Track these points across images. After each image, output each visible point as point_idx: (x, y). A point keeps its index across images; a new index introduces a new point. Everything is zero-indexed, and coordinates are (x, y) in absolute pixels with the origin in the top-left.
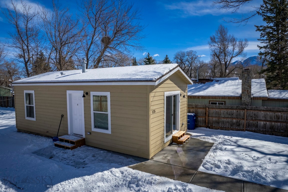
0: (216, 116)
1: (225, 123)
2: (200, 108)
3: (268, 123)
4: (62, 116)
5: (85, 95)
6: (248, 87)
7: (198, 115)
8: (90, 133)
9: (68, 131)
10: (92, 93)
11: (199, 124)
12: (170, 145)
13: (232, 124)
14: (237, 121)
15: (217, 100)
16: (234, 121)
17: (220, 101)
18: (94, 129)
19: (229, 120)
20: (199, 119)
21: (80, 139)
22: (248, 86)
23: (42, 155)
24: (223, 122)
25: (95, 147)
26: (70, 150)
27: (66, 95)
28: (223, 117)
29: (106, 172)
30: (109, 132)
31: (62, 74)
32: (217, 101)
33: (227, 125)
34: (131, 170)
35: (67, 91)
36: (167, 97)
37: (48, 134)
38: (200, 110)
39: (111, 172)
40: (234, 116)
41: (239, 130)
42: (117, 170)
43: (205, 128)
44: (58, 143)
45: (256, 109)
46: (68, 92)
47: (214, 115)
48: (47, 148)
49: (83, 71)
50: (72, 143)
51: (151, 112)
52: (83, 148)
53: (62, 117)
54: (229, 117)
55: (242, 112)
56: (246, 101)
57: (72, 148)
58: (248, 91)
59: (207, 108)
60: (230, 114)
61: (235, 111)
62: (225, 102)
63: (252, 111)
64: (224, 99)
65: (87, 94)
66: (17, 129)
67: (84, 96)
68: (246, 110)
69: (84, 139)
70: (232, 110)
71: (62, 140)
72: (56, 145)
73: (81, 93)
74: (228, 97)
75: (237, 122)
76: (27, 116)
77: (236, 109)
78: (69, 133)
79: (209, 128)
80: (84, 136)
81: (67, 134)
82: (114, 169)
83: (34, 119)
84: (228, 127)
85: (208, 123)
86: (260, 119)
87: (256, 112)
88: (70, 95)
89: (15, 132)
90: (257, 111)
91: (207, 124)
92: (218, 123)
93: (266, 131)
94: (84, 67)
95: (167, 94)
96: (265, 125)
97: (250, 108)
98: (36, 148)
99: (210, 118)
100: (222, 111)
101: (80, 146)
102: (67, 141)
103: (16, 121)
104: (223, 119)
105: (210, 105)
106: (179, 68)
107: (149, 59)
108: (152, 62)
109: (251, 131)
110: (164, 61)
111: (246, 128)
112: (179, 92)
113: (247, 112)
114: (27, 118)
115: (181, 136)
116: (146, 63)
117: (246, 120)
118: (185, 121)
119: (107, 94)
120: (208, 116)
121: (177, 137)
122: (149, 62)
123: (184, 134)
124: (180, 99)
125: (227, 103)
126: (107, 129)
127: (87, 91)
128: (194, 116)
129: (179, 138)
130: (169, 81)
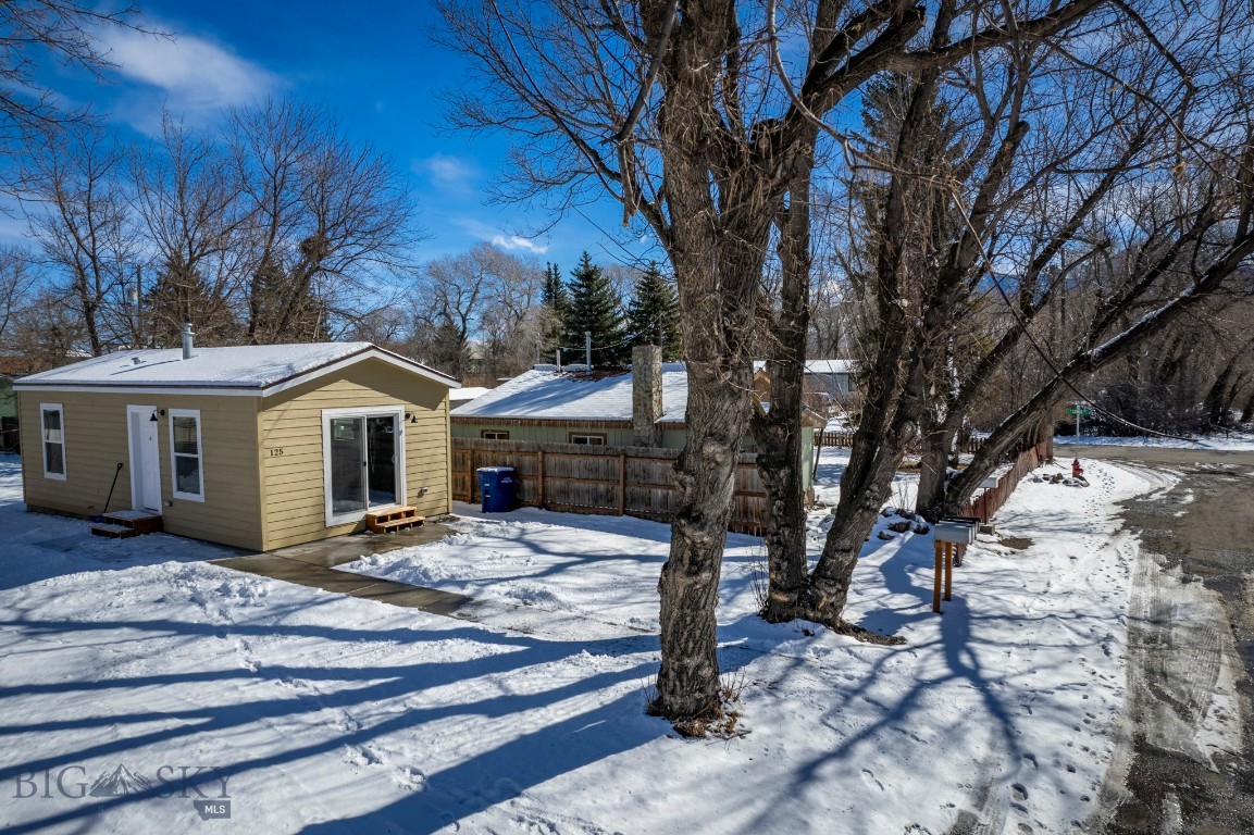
0: (563, 474)
1: (580, 493)
2: (527, 453)
3: (670, 492)
4: (120, 466)
5: (158, 415)
6: (647, 395)
7: (524, 472)
8: (171, 504)
9: (131, 502)
10: (173, 413)
11: (527, 498)
12: (351, 534)
13: (597, 497)
14: (607, 489)
15: (585, 431)
16: (602, 487)
17: (593, 434)
18: (178, 495)
19: (591, 485)
20: (527, 483)
21: (149, 516)
22: (646, 392)
23: (51, 547)
24: (578, 493)
25: (178, 535)
26: (118, 539)
27: (126, 415)
28: (578, 476)
29: (153, 566)
30: (200, 498)
31: (136, 360)
32: (587, 434)
33: (587, 502)
34: (206, 565)
35: (129, 406)
36: (335, 423)
37: (92, 513)
38: (527, 459)
39: (164, 566)
40: (602, 476)
41: (613, 514)
42: (179, 564)
43: (536, 509)
44: (99, 526)
45: (647, 455)
46: (131, 409)
47: (558, 474)
49: (186, 356)
50: (127, 524)
51: (264, 453)
52: (153, 536)
53: (119, 469)
54: (591, 476)
55: (618, 464)
56: (642, 433)
57: (124, 535)
58: (645, 405)
59: (540, 453)
60: (591, 470)
61: (601, 461)
62: (605, 436)
63: (637, 461)
64: (597, 426)
65: (163, 413)
66: (25, 507)
67: (153, 419)
68: (622, 457)
69: (161, 517)
70: (596, 459)
71: (110, 521)
72: (96, 532)
73: (147, 411)
74: (606, 421)
75: (608, 491)
76: (49, 470)
77: (604, 455)
78: (133, 506)
79: (548, 509)
80: (160, 513)
81: (130, 509)
82: (172, 562)
83: (62, 477)
84: (589, 506)
85: (544, 494)
86: (654, 482)
87: (645, 462)
88: (135, 415)
89: (22, 512)
90: (648, 461)
91: (541, 497)
92: (565, 492)
93: (667, 514)
94: (187, 345)
96: (666, 497)
97: (633, 454)
98: (48, 536)
99: (549, 482)
100: (576, 460)
101: (147, 533)
102: (119, 522)
103: (25, 491)
104: (577, 484)
105: (548, 445)
106: (373, 353)
107: (588, 276)
108: (599, 289)
109: (638, 516)
110: (644, 284)
111: (625, 506)
112: (396, 408)
113: (625, 462)
114: (49, 475)
115: (396, 516)
116: (575, 291)
117: (625, 485)
118: (440, 482)
119: (195, 414)
120: (544, 476)
121: (374, 517)
122: (588, 287)
123: (409, 514)
124: (402, 425)
125: (611, 440)
126: (198, 493)
127: (163, 407)
128: (502, 475)
129: (383, 519)
130: (344, 385)
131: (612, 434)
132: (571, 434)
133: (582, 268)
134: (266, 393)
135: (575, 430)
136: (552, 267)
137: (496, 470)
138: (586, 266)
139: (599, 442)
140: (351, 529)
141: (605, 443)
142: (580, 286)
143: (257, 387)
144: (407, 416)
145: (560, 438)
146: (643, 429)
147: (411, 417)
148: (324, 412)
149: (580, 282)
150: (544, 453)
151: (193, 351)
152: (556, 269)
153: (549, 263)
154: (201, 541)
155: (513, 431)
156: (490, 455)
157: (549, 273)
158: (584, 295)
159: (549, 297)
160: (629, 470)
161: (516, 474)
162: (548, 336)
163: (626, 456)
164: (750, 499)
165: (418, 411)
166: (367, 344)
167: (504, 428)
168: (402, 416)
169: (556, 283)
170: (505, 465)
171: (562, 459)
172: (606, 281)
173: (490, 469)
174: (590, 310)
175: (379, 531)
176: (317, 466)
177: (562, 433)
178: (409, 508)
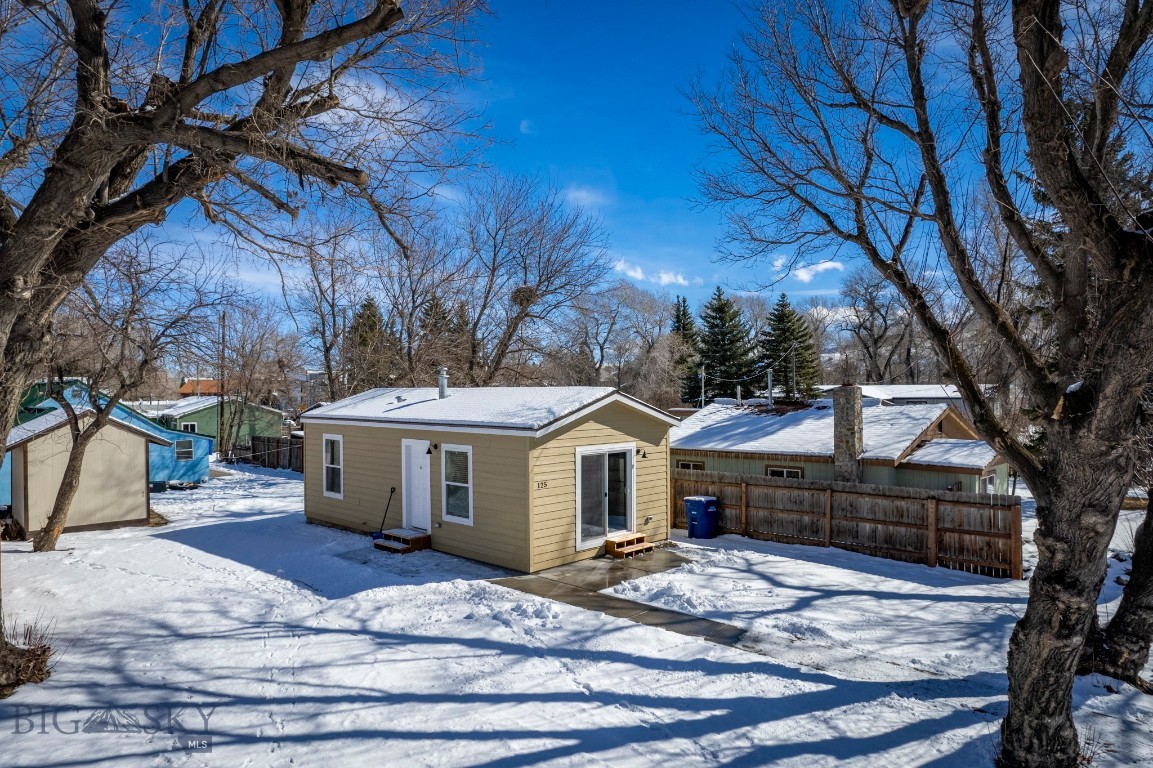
0: (766, 505)
1: (784, 524)
2: (730, 484)
3: (879, 526)
4: (393, 490)
5: (432, 449)
6: (849, 433)
7: (727, 502)
8: (440, 526)
9: (401, 521)
10: (445, 447)
11: (729, 525)
12: (594, 558)
13: (801, 529)
15: (783, 464)
16: (807, 519)
17: (790, 467)
18: (447, 518)
19: (795, 517)
20: (728, 511)
21: (421, 535)
22: (849, 429)
23: (350, 559)
24: (781, 523)
25: (446, 553)
26: (400, 554)
27: (400, 447)
28: (782, 508)
29: (444, 584)
30: (469, 522)
31: (399, 399)
32: (785, 467)
33: (791, 531)
34: (488, 584)
35: (403, 440)
36: (585, 458)
37: (365, 529)
38: (729, 490)
39: (453, 583)
40: (806, 507)
41: (818, 545)
42: (466, 582)
43: (739, 537)
44: (380, 541)
45: (854, 490)
46: (405, 442)
47: (761, 504)
48: (360, 550)
49: (442, 396)
50: (405, 541)
51: (533, 486)
52: (425, 553)
53: (392, 492)
54: (795, 508)
55: (824, 498)
56: (844, 469)
57: (404, 552)
58: (848, 442)
59: (744, 485)
60: (796, 502)
61: (806, 494)
62: (803, 470)
63: (844, 495)
64: (796, 460)
65: (436, 447)
66: (305, 519)
67: (429, 452)
68: (829, 492)
69: (429, 537)
70: (800, 492)
71: (388, 537)
72: (377, 546)
73: (425, 444)
74: (805, 456)
75: (812, 523)
76: (327, 490)
77: (809, 489)
78: (404, 524)
79: (751, 537)
80: (429, 532)
81: (401, 527)
82: (459, 580)
83: (339, 496)
84: (793, 537)
85: (747, 523)
86: (861, 516)
87: (853, 498)
88: (408, 448)
89: (301, 523)
90: (856, 496)
91: (744, 526)
92: (769, 523)
93: (876, 547)
94: (443, 386)
95: (584, 450)
96: (874, 531)
97: (840, 488)
98: (342, 549)
99: (753, 511)
100: (780, 493)
101: (420, 550)
102: (397, 539)
103: (306, 506)
104: (780, 515)
105: (751, 477)
106: (616, 397)
107: (721, 310)
108: (731, 320)
109: (844, 547)
110: (774, 315)
111: (831, 538)
112: (629, 445)
113: (832, 496)
114: (327, 494)
115: (630, 543)
116: (709, 322)
117: (832, 518)
118: (661, 512)
119: (468, 449)
120: (747, 506)
121: (613, 543)
122: (721, 319)
123: (640, 540)
124: (634, 460)
125: (808, 474)
126: (467, 517)
127: (435, 442)
128: (709, 503)
129: (620, 545)
130: (592, 425)
131: (808, 467)
132: (767, 466)
133: (715, 302)
134: (539, 434)
135: (771, 463)
136: (681, 300)
137: (703, 499)
138: (720, 300)
139: (796, 475)
140: (593, 553)
141: (803, 477)
142: (713, 318)
143: (531, 429)
144: (638, 452)
145: (757, 470)
146: (844, 465)
147: (642, 453)
148: (578, 449)
149: (714, 314)
150: (747, 485)
151: (449, 391)
152: (684, 301)
153: (678, 297)
154: (468, 559)
155: (708, 462)
156: (692, 485)
157: (678, 307)
158: (717, 326)
159: (678, 329)
160: (835, 505)
161: (719, 503)
162: (678, 363)
163: (833, 491)
164: (967, 537)
165: (648, 447)
166: (611, 389)
167: (699, 459)
168: (634, 452)
169: (685, 314)
170: (707, 494)
171: (766, 491)
172: (736, 314)
173: (697, 498)
174: (723, 340)
175: (620, 555)
176: (570, 497)
177: (759, 466)
178: (639, 535)
